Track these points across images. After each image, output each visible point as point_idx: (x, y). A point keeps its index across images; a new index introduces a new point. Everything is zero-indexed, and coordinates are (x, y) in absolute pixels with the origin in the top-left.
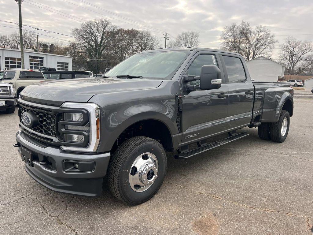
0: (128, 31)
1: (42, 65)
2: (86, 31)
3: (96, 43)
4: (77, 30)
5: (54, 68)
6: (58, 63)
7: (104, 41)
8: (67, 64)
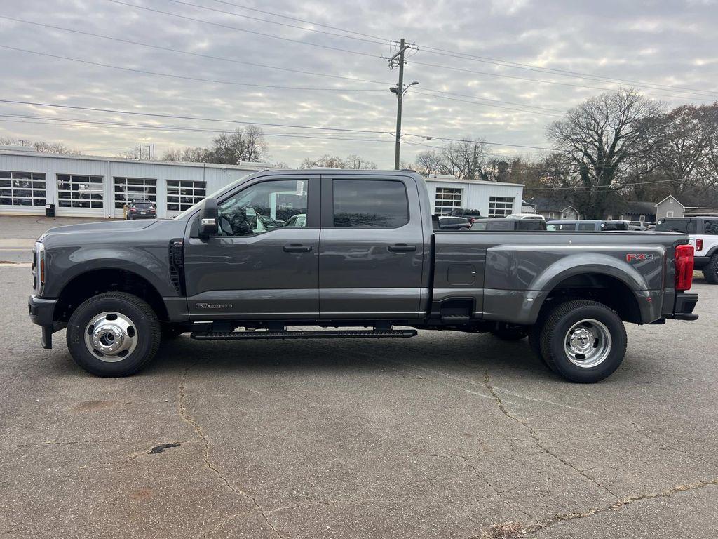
0: (703, 109)
1: (458, 204)
2: (578, 125)
3: (600, 149)
4: (557, 125)
5: (476, 210)
6: (492, 199)
7: (620, 142)
8: (511, 199)
